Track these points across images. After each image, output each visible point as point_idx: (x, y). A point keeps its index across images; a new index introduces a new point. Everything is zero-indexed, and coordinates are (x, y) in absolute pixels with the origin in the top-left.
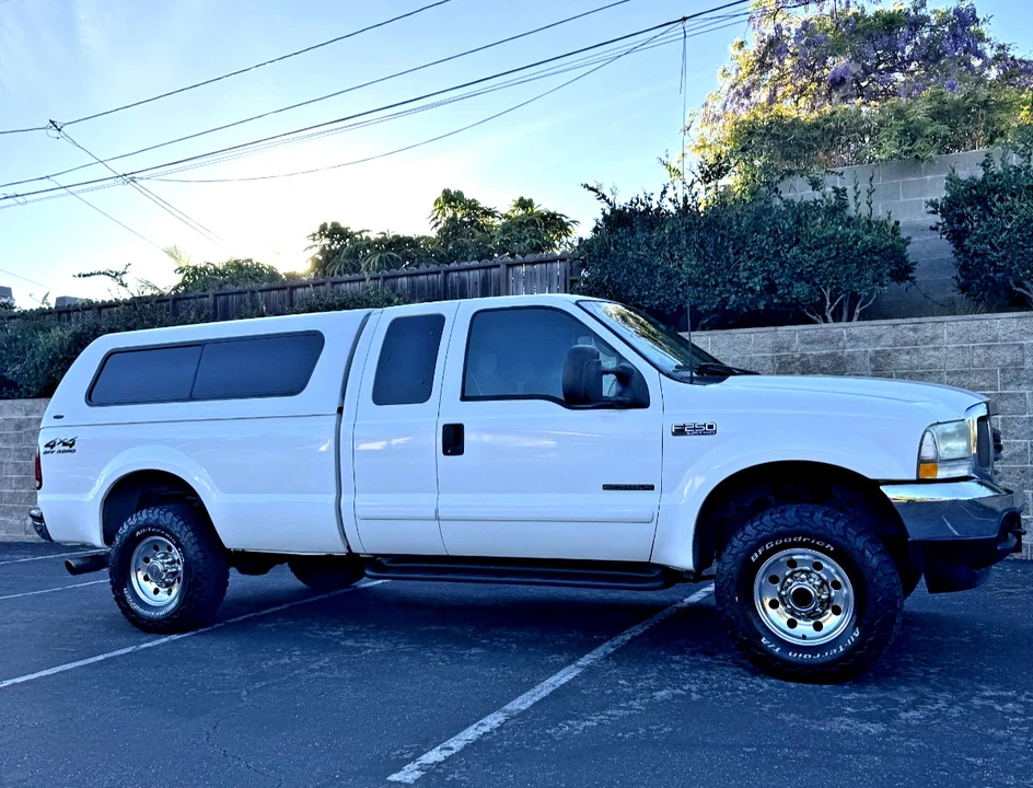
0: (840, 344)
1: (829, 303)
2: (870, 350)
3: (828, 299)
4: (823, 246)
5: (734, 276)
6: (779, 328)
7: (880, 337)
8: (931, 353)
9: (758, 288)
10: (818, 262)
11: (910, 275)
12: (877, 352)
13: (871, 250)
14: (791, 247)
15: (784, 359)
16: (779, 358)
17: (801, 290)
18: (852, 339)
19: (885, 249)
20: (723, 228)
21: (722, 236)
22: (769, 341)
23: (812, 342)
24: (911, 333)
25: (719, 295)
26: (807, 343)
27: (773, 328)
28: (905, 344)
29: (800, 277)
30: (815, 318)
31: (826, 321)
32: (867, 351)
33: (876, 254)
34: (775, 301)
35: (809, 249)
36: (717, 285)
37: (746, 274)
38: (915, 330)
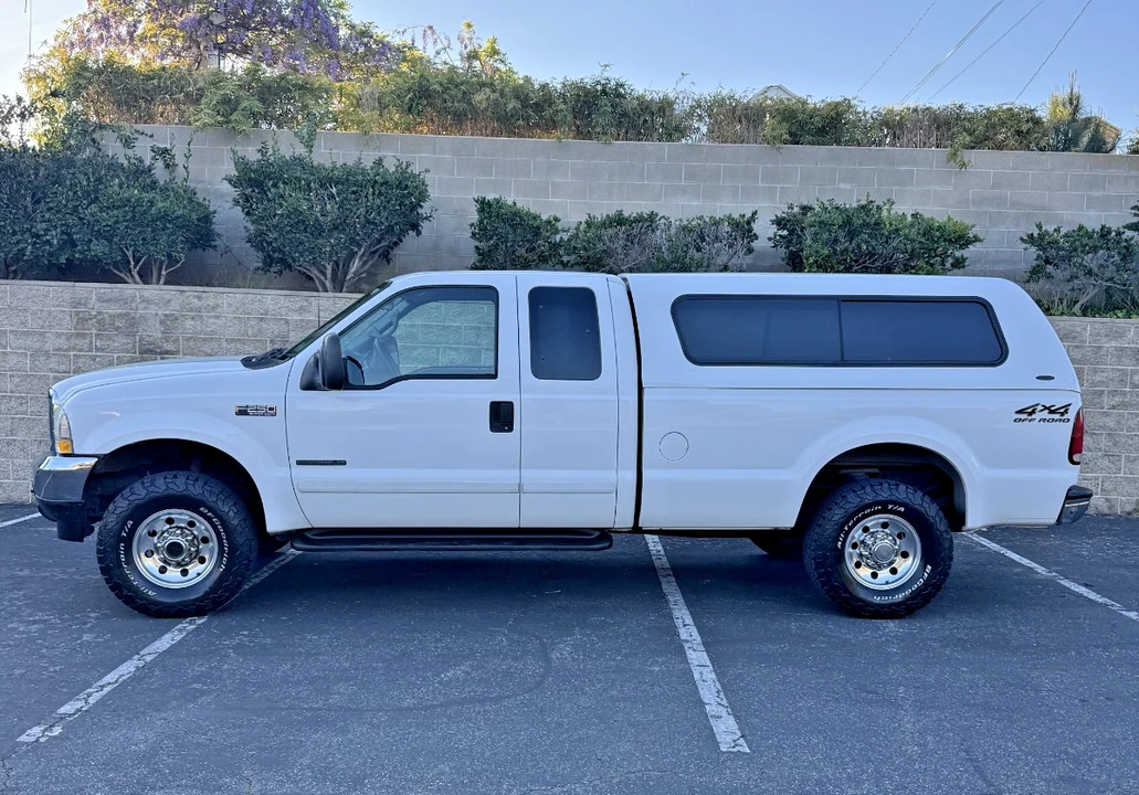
0: (134, 305)
1: (132, 263)
2: (160, 313)
3: (131, 259)
4: (120, 207)
5: (32, 226)
6: (77, 284)
7: (169, 301)
8: (212, 320)
9: (55, 242)
10: (115, 223)
11: (213, 243)
12: (166, 315)
13: (164, 217)
14: (90, 204)
15: (81, 315)
16: (77, 314)
17: (99, 248)
18: (143, 301)
19: (177, 218)
20: (21, 175)
21: (19, 183)
22: (67, 296)
23: (109, 301)
24: (196, 300)
25: (18, 242)
26: (103, 302)
27: (71, 284)
28: (191, 310)
29: (99, 235)
30: (123, 275)
31: (135, 283)
32: (157, 314)
33: (169, 222)
34: (77, 256)
35: (109, 208)
36: (14, 233)
37: (44, 225)
38: (199, 298)
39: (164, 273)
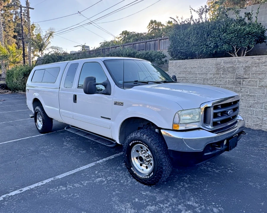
0: (235, 64)
1: (235, 50)
2: (244, 65)
3: (235, 49)
4: (233, 33)
5: (206, 43)
6: (218, 58)
7: (248, 61)
8: (264, 67)
9: (212, 46)
10: (231, 38)
11: (265, 40)
12: (246, 66)
13: (249, 33)
14: (224, 33)
15: (218, 68)
16: (217, 67)
17: (225, 47)
18: (238, 62)
19: (253, 33)
20: (204, 28)
21: (204, 31)
22: (214, 62)
23: (227, 63)
24: (258, 60)
25: (202, 48)
26: (225, 63)
27: (216, 58)
28: (255, 64)
29: (226, 43)
30: (232, 55)
31: (235, 56)
32: (243, 66)
33: (250, 35)
34: (218, 50)
35: (230, 34)
36: (201, 45)
37: (210, 42)
38: (259, 59)
39: (246, 52)
